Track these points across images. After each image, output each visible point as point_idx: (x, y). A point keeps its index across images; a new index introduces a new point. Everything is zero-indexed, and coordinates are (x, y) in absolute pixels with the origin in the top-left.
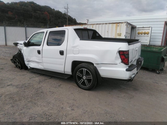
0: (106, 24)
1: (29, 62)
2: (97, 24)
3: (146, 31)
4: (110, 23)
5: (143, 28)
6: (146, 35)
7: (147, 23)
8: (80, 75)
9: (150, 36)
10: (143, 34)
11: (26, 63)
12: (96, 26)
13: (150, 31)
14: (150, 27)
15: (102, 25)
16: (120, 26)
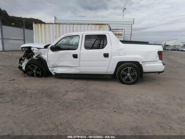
0: (88, 24)
1: (53, 68)
2: (78, 24)
3: (120, 33)
4: (92, 24)
5: (117, 29)
6: (120, 36)
7: (117, 25)
8: (124, 73)
9: (123, 37)
10: (117, 35)
11: (50, 69)
12: (77, 26)
13: (123, 33)
14: (122, 29)
15: (84, 26)
16: (103, 28)
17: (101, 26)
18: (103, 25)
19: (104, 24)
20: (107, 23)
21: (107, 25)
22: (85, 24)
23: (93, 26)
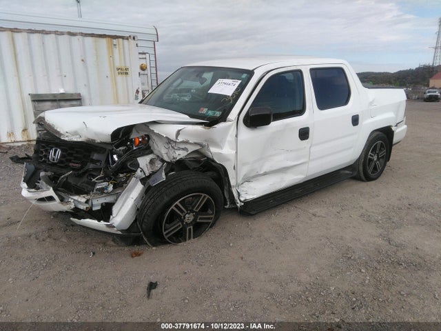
11: (235, 192)
13: (146, 63)
14: (145, 53)
16: (121, 47)
17: (115, 41)
18: (121, 40)
19: (123, 38)
20: (132, 35)
21: (131, 41)
22: (56, 33)
23: (89, 40)
